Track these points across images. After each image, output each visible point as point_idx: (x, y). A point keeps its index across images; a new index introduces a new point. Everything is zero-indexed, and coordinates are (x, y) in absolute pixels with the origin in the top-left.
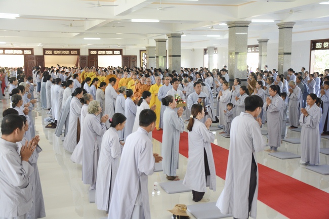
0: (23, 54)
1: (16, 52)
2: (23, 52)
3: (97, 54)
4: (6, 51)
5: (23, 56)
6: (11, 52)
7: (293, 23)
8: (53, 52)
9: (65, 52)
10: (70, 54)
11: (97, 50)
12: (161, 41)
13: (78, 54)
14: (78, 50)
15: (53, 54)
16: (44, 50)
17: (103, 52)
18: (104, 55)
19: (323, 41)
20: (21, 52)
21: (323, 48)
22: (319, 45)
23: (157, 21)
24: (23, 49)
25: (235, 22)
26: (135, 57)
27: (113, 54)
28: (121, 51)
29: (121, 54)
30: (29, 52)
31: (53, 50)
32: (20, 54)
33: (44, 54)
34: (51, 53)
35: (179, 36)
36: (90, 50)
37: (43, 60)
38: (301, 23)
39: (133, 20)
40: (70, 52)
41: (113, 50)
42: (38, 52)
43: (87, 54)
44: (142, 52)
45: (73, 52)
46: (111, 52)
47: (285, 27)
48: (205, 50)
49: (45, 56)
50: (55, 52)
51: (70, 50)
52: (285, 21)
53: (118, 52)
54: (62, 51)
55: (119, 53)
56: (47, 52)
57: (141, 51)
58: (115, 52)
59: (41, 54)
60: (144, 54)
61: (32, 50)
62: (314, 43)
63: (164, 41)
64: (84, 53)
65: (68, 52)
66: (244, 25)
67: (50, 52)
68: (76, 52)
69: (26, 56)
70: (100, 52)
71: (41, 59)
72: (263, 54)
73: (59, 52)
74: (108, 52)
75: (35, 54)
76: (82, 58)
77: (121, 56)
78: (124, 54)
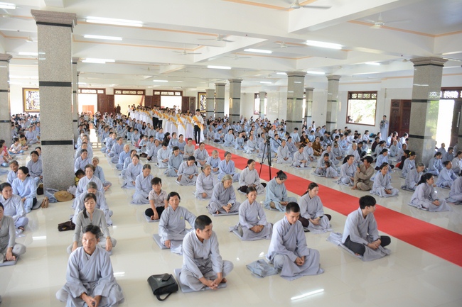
0: (97, 93)
1: (91, 91)
3: (160, 95)
5: (96, 95)
6: (87, 91)
7: (340, 76)
8: (122, 92)
9: (132, 92)
10: (137, 94)
11: (161, 91)
12: (221, 86)
13: (144, 94)
14: (144, 91)
15: (122, 94)
16: (115, 90)
17: (166, 93)
18: (167, 95)
19: (357, 93)
20: (95, 91)
21: (357, 98)
22: (354, 96)
23: (230, 68)
24: (97, 89)
25: (295, 72)
26: (193, 99)
27: (174, 95)
28: (181, 92)
29: (181, 95)
30: (101, 92)
31: (122, 90)
32: (94, 93)
33: (115, 93)
35: (239, 82)
36: (154, 91)
37: (113, 99)
38: (345, 76)
39: (209, 67)
40: (137, 92)
41: (174, 91)
42: (109, 92)
43: (152, 95)
45: (139, 93)
46: (172, 93)
47: (333, 80)
48: (256, 94)
49: (115, 95)
50: (124, 92)
51: (137, 90)
52: (334, 74)
53: (179, 94)
54: (130, 91)
56: (117, 92)
57: (199, 93)
58: (177, 93)
59: (112, 94)
60: (201, 96)
61: (104, 90)
62: (350, 94)
63: (224, 85)
64: (149, 93)
65: (135, 92)
66: (301, 76)
67: (119, 92)
68: (142, 92)
69: (99, 95)
70: (162, 93)
71: (111, 98)
72: (309, 100)
73: (127, 92)
74: (170, 93)
75: (107, 94)
76: (148, 99)
77: (181, 97)
78: (184, 95)
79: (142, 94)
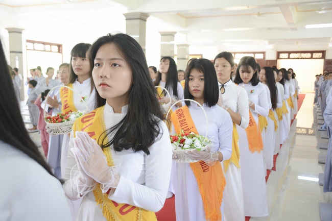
2: (255, 56)
8: (289, 56)
9: (304, 55)
10: (312, 58)
13: (323, 57)
14: (323, 52)
15: (289, 58)
16: (279, 53)
24: (255, 53)
30: (260, 56)
31: (289, 53)
33: (278, 57)
34: (287, 57)
40: (312, 55)
42: (271, 56)
45: (315, 55)
49: (279, 61)
50: (292, 55)
51: (312, 52)
56: (282, 55)
61: (264, 53)
65: (309, 55)
67: (286, 55)
68: (320, 55)
73: (297, 55)
75: (267, 58)
76: (328, 64)
79: (321, 57)
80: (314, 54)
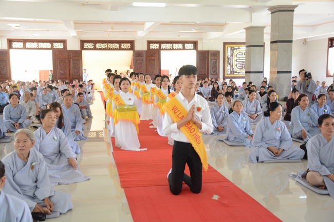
0: (52, 48)
1: (42, 45)
2: (52, 46)
3: (160, 49)
4: (28, 45)
6: (34, 45)
8: (95, 46)
9: (112, 46)
10: (120, 49)
11: (160, 43)
13: (132, 48)
14: (132, 42)
15: (95, 49)
16: (83, 42)
17: (168, 46)
18: (170, 49)
20: (48, 45)
24: (52, 42)
26: (216, 54)
27: (184, 49)
28: (195, 43)
29: (195, 47)
30: (59, 46)
31: (95, 42)
32: (47, 49)
33: (82, 48)
34: (92, 47)
36: (149, 42)
40: (120, 46)
41: (183, 43)
42: (73, 46)
43: (145, 48)
44: (226, 46)
45: (124, 46)
46: (180, 46)
49: (83, 52)
50: (98, 46)
51: (120, 42)
54: (108, 44)
55: (192, 47)
56: (86, 45)
57: (225, 44)
58: (187, 46)
59: (77, 47)
60: (229, 48)
61: (64, 42)
64: (141, 46)
65: (117, 46)
67: (90, 46)
68: (128, 45)
69: (55, 52)
70: (163, 46)
71: (76, 56)
73: (104, 46)
74: (176, 46)
75: (69, 48)
76: (138, 55)
77: (194, 52)
78: (200, 48)
79: (129, 47)
80: (122, 44)
